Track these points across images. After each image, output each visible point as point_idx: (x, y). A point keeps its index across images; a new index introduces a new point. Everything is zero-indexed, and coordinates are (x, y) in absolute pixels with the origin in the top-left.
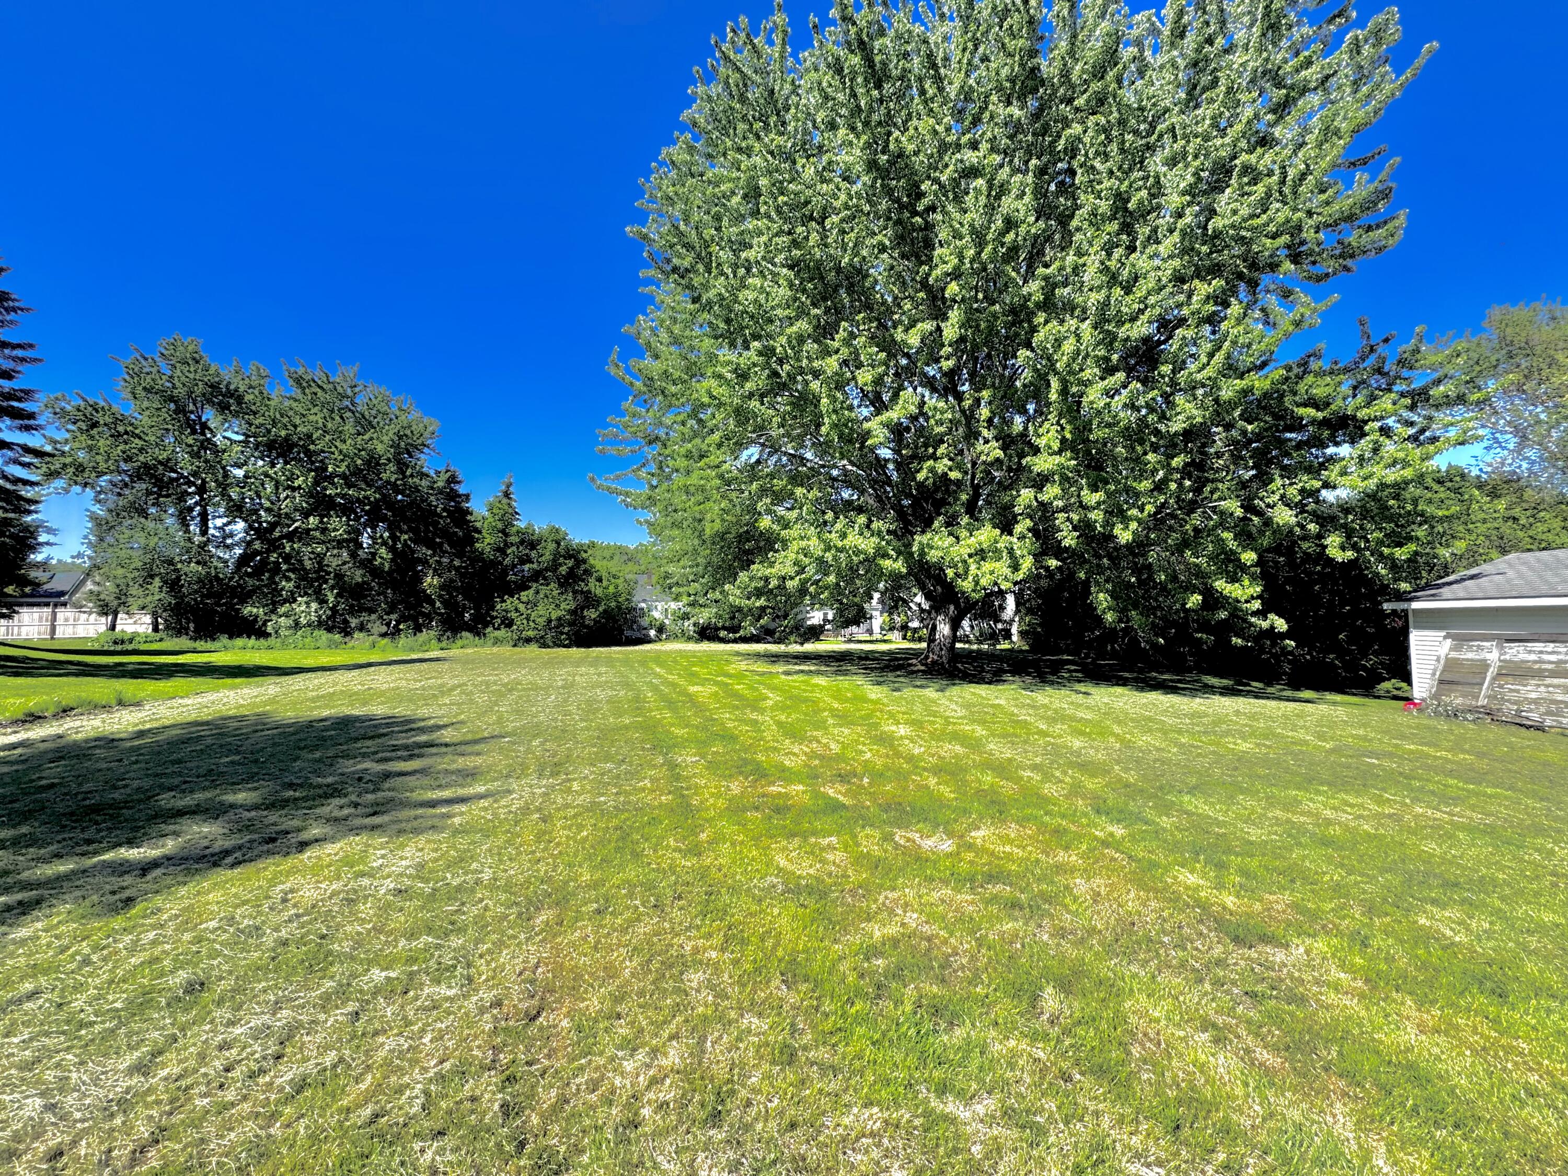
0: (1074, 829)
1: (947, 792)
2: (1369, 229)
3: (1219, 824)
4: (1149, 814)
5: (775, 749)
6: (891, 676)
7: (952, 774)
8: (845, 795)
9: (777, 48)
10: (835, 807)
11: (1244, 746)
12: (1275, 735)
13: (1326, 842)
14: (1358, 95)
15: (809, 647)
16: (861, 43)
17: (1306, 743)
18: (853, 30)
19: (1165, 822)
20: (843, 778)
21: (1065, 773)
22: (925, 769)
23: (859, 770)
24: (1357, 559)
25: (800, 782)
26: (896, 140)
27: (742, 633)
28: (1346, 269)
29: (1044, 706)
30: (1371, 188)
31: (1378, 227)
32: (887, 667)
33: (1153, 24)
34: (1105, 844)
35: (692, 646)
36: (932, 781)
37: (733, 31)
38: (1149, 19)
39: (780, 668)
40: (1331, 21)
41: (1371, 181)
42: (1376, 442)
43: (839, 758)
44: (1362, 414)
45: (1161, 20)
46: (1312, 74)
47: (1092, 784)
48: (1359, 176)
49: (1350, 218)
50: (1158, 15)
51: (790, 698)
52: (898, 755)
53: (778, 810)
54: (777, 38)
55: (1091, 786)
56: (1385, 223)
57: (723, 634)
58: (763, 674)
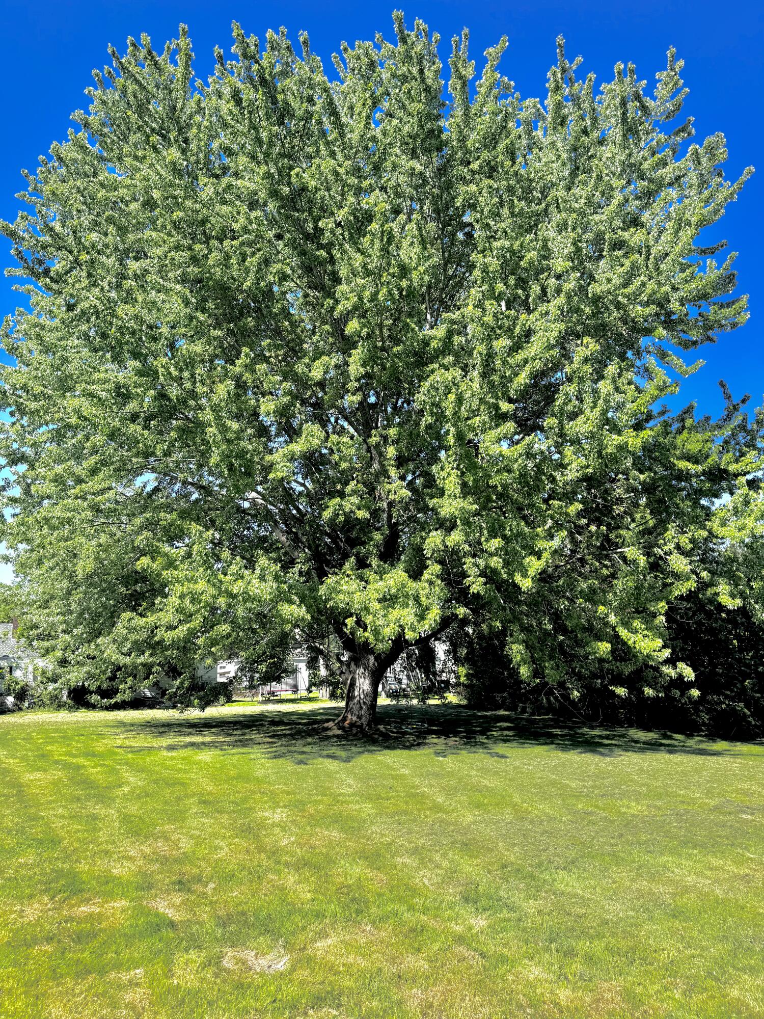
0: (433, 924)
1: (304, 893)
2: (722, 307)
3: (582, 902)
4: (517, 898)
5: (107, 852)
6: (299, 745)
7: (317, 868)
8: (178, 908)
9: (180, 69)
10: (160, 925)
11: (636, 808)
12: (668, 794)
13: (676, 913)
14: (702, 196)
15: (212, 712)
16: (263, 81)
17: (693, 801)
18: (255, 67)
19: (530, 906)
20: (182, 885)
21: (444, 855)
22: (287, 865)
23: (207, 871)
24: (744, 607)
25: (123, 896)
26: (297, 175)
27: (119, 698)
28: (710, 339)
29: (451, 774)
30: (718, 273)
31: (728, 306)
32: (299, 733)
33: (538, 110)
34: (460, 939)
35: (63, 716)
36: (291, 879)
37: (133, 45)
38: (535, 106)
39: (165, 741)
40: (677, 134)
41: (718, 268)
42: (747, 495)
43: (185, 859)
44: (732, 468)
45: (545, 108)
46: (667, 173)
47: (470, 868)
48: (710, 262)
49: (705, 296)
50: (542, 103)
51: (155, 782)
52: (261, 848)
53: (80, 938)
54: (181, 59)
55: (468, 869)
56: (733, 303)
57: (95, 698)
58: (140, 750)
